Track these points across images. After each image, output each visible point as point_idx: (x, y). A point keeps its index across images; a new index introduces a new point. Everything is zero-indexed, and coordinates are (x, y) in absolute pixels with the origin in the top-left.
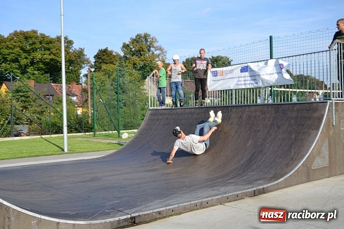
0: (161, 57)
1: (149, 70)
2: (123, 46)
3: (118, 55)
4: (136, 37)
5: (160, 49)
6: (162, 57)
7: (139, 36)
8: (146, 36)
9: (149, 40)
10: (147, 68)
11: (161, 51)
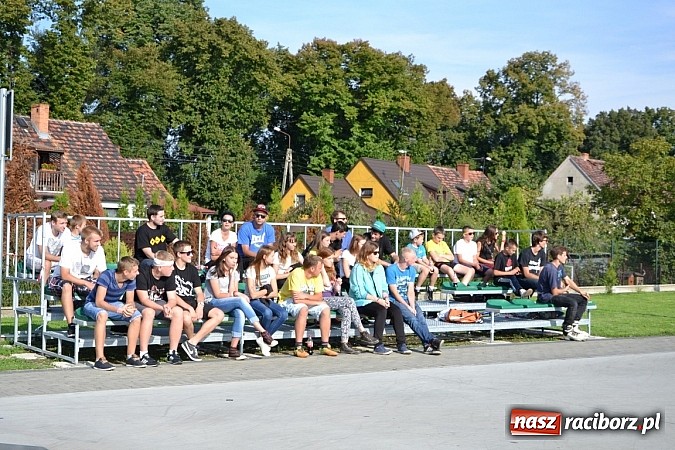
0: (574, 110)
1: (555, 139)
2: (485, 77)
3: (470, 97)
4: (523, 57)
5: (574, 90)
6: (578, 109)
7: (529, 57)
8: (544, 59)
9: (550, 68)
10: (550, 134)
11: (575, 94)
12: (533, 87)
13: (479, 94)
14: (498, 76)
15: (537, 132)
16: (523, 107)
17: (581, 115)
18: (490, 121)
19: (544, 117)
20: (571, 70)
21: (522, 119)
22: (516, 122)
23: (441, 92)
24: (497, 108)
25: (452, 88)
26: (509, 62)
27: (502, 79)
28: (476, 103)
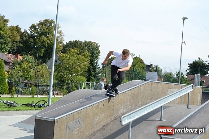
0: (60, 39)
2: (32, 26)
3: (26, 32)
4: (44, 20)
5: (60, 33)
7: (46, 20)
8: (51, 22)
9: (53, 25)
11: (60, 34)
12: (47, 30)
13: (30, 31)
14: (36, 26)
15: (47, 45)
16: (43, 37)
17: (62, 41)
18: (32, 40)
19: (49, 41)
20: (60, 26)
21: (42, 40)
22: (40, 41)
23: (14, 29)
24: (35, 36)
25: (21, 29)
26: (39, 22)
27: (37, 27)
28: (28, 34)
